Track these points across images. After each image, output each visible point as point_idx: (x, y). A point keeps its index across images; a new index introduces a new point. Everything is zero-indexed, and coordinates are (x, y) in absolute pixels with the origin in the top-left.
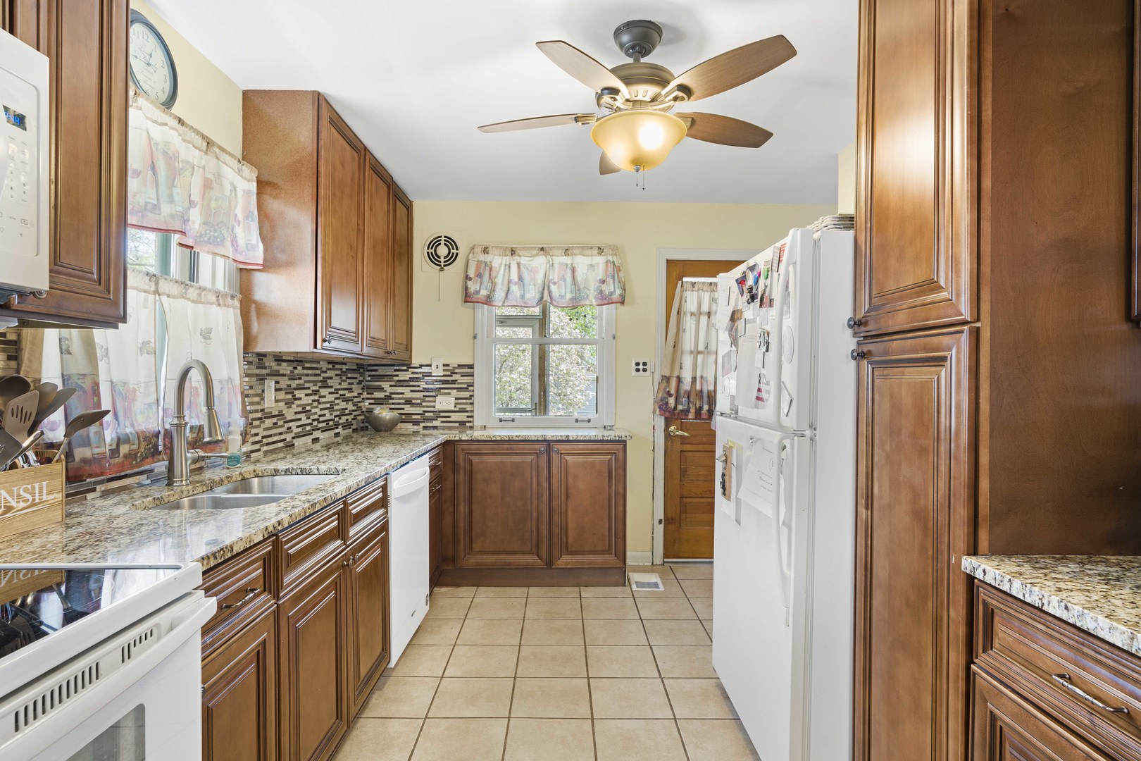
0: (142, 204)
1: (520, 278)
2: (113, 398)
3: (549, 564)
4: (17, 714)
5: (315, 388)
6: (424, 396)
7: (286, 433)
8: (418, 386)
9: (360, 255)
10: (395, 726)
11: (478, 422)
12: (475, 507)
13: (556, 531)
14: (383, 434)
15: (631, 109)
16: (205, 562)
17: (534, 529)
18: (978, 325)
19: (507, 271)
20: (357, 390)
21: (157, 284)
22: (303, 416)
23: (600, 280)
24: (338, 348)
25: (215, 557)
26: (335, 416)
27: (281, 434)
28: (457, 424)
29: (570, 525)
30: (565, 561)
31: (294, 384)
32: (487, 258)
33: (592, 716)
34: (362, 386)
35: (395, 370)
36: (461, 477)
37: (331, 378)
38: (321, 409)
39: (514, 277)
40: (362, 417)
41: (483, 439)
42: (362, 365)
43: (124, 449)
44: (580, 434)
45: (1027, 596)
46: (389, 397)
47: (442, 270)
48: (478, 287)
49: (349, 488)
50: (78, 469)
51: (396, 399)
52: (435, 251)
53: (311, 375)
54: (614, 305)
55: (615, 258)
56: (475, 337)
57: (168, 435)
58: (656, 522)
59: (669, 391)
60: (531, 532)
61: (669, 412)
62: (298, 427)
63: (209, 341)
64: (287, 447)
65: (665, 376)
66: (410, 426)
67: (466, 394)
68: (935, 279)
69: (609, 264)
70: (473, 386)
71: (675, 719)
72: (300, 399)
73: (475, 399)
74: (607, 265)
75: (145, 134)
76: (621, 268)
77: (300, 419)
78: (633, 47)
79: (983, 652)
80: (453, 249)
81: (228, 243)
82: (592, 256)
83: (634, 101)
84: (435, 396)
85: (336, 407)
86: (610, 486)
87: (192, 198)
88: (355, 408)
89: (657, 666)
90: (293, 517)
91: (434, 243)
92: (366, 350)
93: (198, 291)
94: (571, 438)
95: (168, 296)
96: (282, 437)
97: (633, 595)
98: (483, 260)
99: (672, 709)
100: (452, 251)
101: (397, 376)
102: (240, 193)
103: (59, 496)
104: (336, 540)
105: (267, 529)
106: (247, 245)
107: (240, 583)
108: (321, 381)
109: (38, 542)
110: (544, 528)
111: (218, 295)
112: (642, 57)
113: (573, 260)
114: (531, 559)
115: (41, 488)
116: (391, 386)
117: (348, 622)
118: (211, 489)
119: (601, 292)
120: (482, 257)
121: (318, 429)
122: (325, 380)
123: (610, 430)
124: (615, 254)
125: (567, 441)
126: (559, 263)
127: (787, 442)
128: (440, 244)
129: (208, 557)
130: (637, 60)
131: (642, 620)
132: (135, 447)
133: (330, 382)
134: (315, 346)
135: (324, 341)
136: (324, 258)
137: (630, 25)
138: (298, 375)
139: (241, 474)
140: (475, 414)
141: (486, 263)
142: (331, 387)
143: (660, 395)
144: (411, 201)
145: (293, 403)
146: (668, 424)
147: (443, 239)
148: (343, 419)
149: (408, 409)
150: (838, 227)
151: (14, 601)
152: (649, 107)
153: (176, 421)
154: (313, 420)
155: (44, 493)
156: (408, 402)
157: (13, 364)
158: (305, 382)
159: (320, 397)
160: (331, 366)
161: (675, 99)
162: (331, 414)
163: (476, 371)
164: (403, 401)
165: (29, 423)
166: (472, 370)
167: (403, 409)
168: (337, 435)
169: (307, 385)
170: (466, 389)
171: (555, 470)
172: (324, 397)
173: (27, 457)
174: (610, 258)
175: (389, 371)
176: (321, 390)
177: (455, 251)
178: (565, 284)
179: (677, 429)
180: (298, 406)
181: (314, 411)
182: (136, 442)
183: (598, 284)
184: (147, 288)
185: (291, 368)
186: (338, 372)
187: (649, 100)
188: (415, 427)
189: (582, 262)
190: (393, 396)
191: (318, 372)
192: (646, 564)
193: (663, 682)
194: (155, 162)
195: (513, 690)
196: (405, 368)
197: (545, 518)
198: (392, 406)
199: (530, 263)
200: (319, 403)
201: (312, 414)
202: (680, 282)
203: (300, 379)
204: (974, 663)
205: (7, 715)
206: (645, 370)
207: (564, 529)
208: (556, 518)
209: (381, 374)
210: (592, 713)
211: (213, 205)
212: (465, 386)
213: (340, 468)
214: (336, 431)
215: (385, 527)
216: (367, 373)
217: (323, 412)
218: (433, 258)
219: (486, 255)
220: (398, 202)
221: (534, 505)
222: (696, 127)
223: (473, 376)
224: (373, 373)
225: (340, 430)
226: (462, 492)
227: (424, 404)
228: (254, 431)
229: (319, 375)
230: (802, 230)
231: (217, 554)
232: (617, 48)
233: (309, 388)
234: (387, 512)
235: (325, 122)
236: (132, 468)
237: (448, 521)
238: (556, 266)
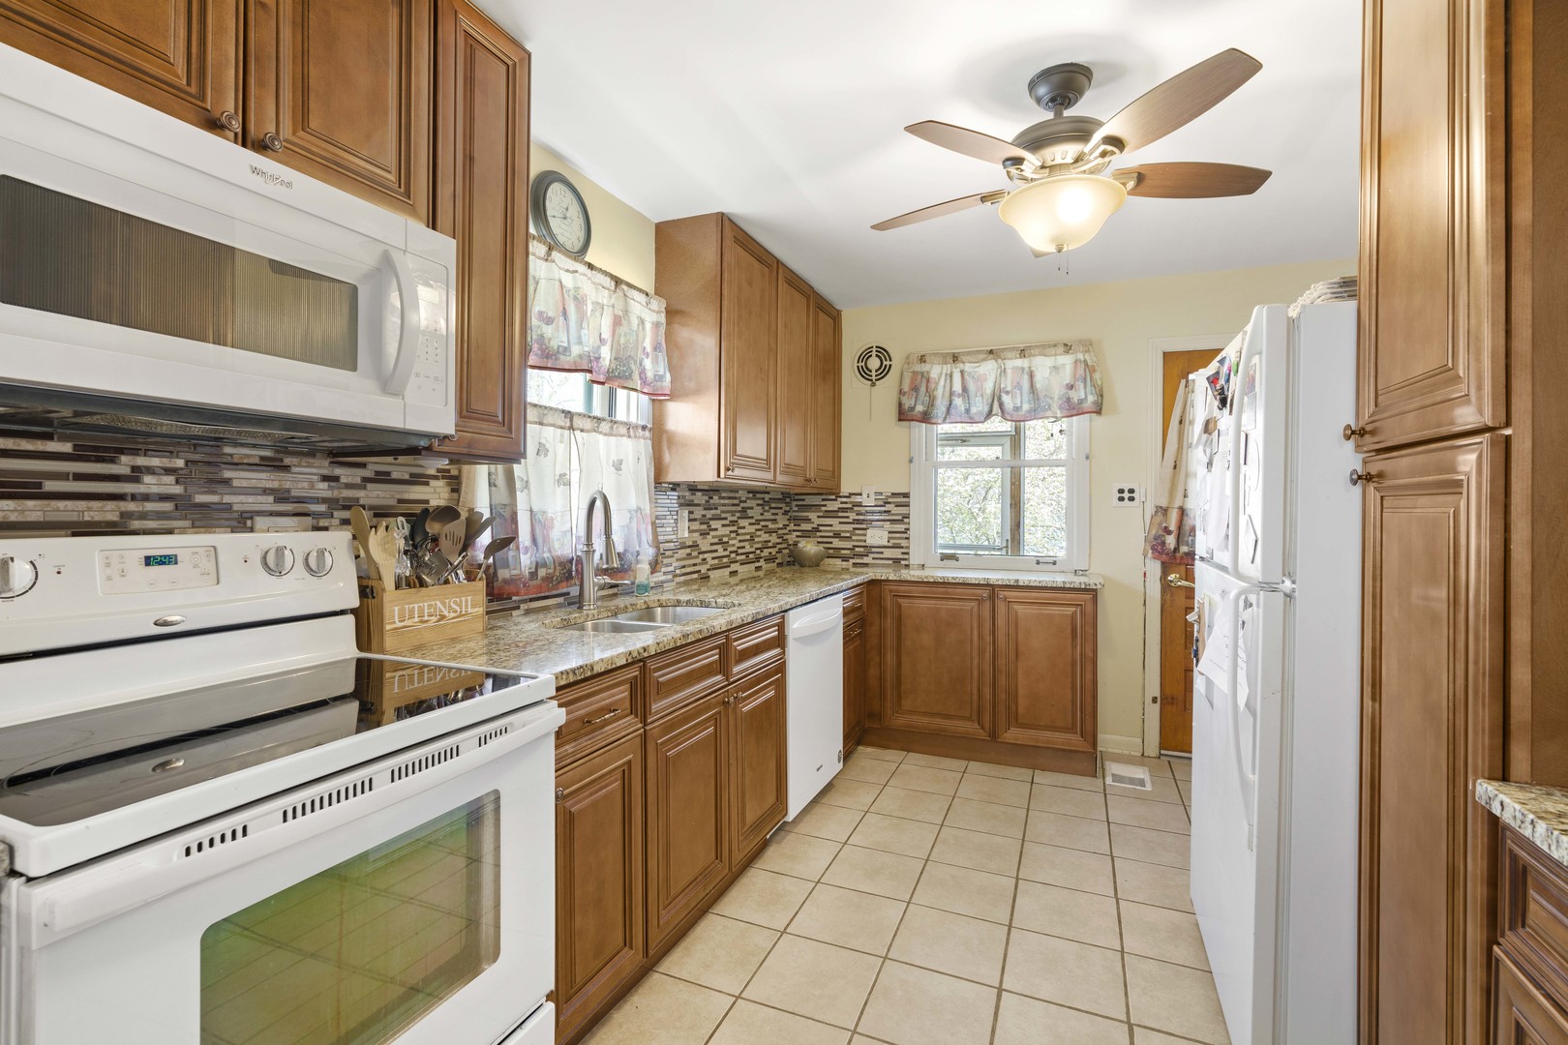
0: (556, 348)
1: (965, 389)
2: (532, 525)
3: (994, 735)
4: (393, 772)
5: (732, 519)
6: (854, 529)
7: (700, 564)
8: (848, 517)
9: (771, 376)
10: (786, 883)
11: (914, 559)
12: (905, 659)
13: (1003, 696)
14: (807, 569)
15: (1048, 177)
16: (564, 676)
17: (975, 692)
18: (1508, 432)
19: (948, 381)
20: (782, 521)
21: (571, 420)
22: (719, 548)
23: (1067, 385)
24: (746, 476)
25: (575, 674)
26: (756, 549)
27: (695, 565)
28: (891, 562)
29: (1021, 691)
30: (1013, 735)
31: (709, 514)
32: (925, 368)
33: (1011, 923)
34: (788, 517)
35: (823, 500)
36: (889, 623)
37: (752, 508)
38: (740, 541)
39: (957, 387)
40: (787, 551)
41: (913, 579)
42: (788, 493)
43: (542, 573)
44: (1033, 578)
45: (1553, 848)
46: (816, 530)
47: (873, 385)
48: (913, 403)
49: (731, 622)
50: (500, 588)
51: (825, 531)
52: (866, 364)
53: (728, 505)
54: (1088, 415)
55: (1087, 356)
56: (911, 461)
57: (579, 561)
58: (1149, 700)
59: (1166, 528)
60: (971, 694)
61: (1167, 554)
62: (713, 558)
63: (620, 472)
64: (701, 578)
65: (1161, 507)
66: (838, 562)
67: (900, 527)
68: (1450, 365)
69: (1079, 364)
70: (908, 518)
71: (1122, 952)
72: (716, 530)
73: (911, 533)
74: (1076, 366)
75: (557, 283)
76: (1097, 368)
77: (716, 551)
78: (1053, 100)
79: (1510, 929)
80: (886, 360)
81: (636, 376)
82: (1055, 355)
83: (1050, 167)
84: (866, 529)
85: (757, 539)
86: (1074, 647)
87: (603, 336)
88: (780, 540)
89: (1115, 882)
90: (661, 645)
91: (865, 356)
92: (780, 478)
93: (610, 425)
94: (1021, 584)
95: (582, 431)
96: (697, 568)
97: (1105, 790)
98: (919, 370)
99: (1121, 939)
100: (885, 363)
101: (825, 506)
102: (648, 326)
103: (480, 610)
104: (716, 675)
105: (630, 653)
106: (655, 375)
107: (604, 702)
108: (739, 511)
109: (459, 646)
110: (987, 691)
111: (628, 426)
112: (1065, 109)
113: (1030, 363)
114: (970, 727)
115: (466, 601)
116: (818, 517)
117: (731, 762)
118: (615, 615)
119: (1069, 400)
120: (919, 368)
121: (737, 562)
122: (744, 510)
123: (1082, 575)
124: (1088, 351)
125: (1016, 587)
126: (1013, 368)
127: (1252, 598)
128: (871, 356)
129: (568, 673)
130: (1058, 114)
131: (1109, 823)
132: (551, 571)
133: (750, 513)
134: (719, 476)
135: (728, 470)
136: (727, 384)
137: (1046, 74)
138: (714, 504)
139: (645, 602)
140: (911, 551)
141: (922, 373)
142: (752, 517)
143: (1153, 532)
144: (838, 311)
145: (708, 534)
146: (1166, 569)
147: (874, 349)
148: (766, 553)
149: (837, 543)
150: (1338, 296)
151: (447, 695)
152: (1072, 171)
153: (585, 549)
154: (731, 552)
155: (469, 606)
156: (837, 535)
157: (455, 495)
158: (722, 512)
159: (739, 528)
160: (751, 495)
161: (1104, 154)
162: (751, 547)
163: (912, 500)
164: (831, 534)
165: (460, 546)
166: (907, 500)
167: (831, 543)
168: (758, 569)
169: (723, 515)
170: (900, 521)
171: (1001, 622)
172: (744, 528)
173: (457, 574)
174: (1080, 356)
175: (817, 500)
176: (739, 521)
177: (888, 363)
178: (1021, 393)
179: (1181, 578)
180: (713, 537)
181: (731, 542)
182: (552, 567)
183: (1064, 391)
184: (563, 424)
185: (707, 498)
186: (761, 502)
187: (1072, 161)
188: (844, 563)
189: (1042, 365)
190: (821, 528)
191: (736, 502)
192: (1133, 753)
193: (1118, 903)
194: (567, 308)
195: (921, 873)
196: (834, 497)
197: (988, 679)
198: (820, 540)
199: (977, 369)
200: (738, 535)
201: (729, 546)
202: (1183, 381)
203: (716, 509)
204: (1499, 944)
205: (383, 770)
206: (1132, 499)
207: (1013, 696)
208: (1002, 680)
209: (810, 503)
210: (1011, 920)
211: (622, 340)
212: (900, 518)
213: (736, 602)
214: (757, 564)
215: (781, 668)
216: (794, 503)
217: (742, 544)
218: (864, 372)
219: (923, 365)
220: (821, 314)
221: (976, 662)
222: (1148, 182)
223: (909, 506)
224: (801, 503)
225: (762, 563)
226: (890, 640)
227: (853, 538)
228: (666, 561)
229: (738, 505)
230: (1268, 308)
231: (577, 671)
232: (1032, 103)
233: (726, 519)
234: (784, 653)
235: (729, 242)
236: (549, 590)
237: (873, 672)
238: (1009, 372)
